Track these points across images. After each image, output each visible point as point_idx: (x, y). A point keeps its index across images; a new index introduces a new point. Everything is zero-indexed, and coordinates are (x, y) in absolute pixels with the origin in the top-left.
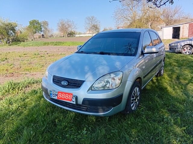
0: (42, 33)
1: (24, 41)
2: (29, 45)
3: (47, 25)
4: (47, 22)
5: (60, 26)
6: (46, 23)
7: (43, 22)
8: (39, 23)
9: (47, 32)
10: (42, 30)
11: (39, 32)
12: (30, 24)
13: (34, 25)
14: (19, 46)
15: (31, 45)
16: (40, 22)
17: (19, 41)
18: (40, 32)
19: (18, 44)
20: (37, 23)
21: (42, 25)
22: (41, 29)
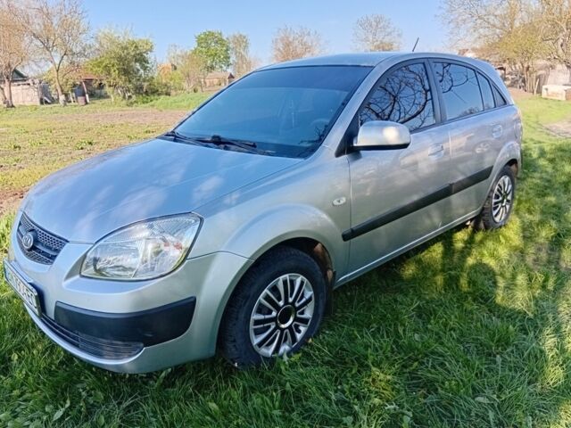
0: (230, 71)
1: (168, 94)
2: (180, 104)
3: (246, 47)
4: (245, 37)
5: (279, 50)
6: (242, 41)
7: (235, 37)
8: (223, 40)
9: (244, 66)
10: (231, 61)
11: (221, 67)
12: (199, 44)
13: (208, 47)
14: (153, 106)
15: (184, 104)
16: (224, 38)
17: (155, 92)
18: (224, 68)
19: (151, 101)
20: (217, 42)
21: (231, 45)
22: (229, 58)
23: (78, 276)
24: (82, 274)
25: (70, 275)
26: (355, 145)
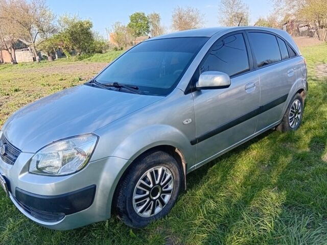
0: (149, 35)
3: (158, 21)
4: (158, 15)
6: (156, 17)
7: (152, 15)
12: (132, 20)
13: (137, 22)
16: (146, 16)
20: (142, 19)
21: (150, 20)
23: (27, 173)
24: (30, 171)
25: (23, 172)
26: (197, 86)
